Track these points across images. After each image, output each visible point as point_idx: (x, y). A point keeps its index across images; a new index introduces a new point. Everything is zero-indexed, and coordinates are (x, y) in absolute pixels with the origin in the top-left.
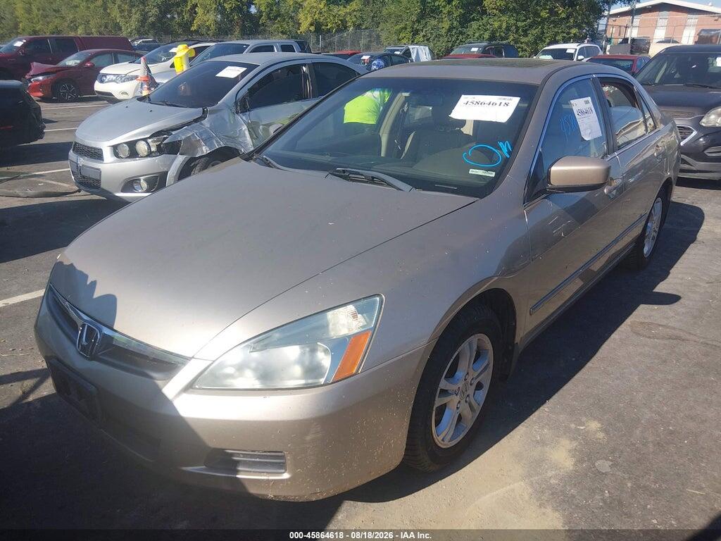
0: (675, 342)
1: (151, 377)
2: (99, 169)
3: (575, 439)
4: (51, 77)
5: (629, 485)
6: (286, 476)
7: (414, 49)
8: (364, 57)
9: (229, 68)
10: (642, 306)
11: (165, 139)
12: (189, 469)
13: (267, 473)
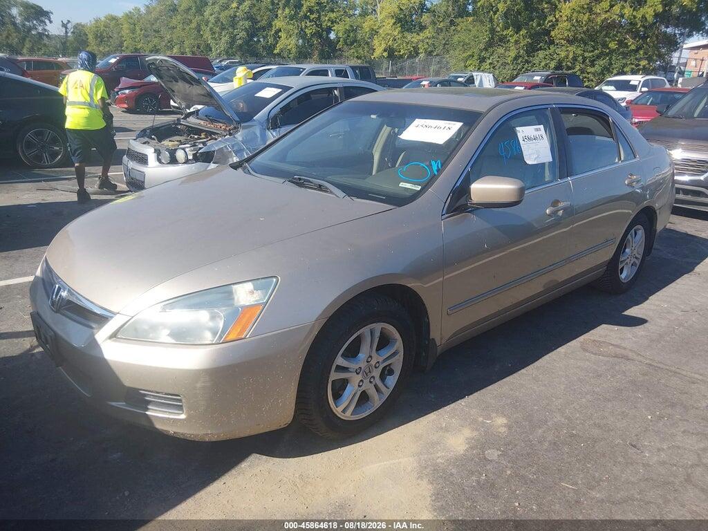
0: (619, 360)
1: (92, 328)
2: (143, 172)
3: (477, 430)
4: (136, 91)
5: (509, 472)
6: (183, 416)
7: (477, 76)
8: (424, 83)
9: (267, 89)
10: (604, 326)
11: (201, 148)
12: (113, 404)
13: (170, 412)
